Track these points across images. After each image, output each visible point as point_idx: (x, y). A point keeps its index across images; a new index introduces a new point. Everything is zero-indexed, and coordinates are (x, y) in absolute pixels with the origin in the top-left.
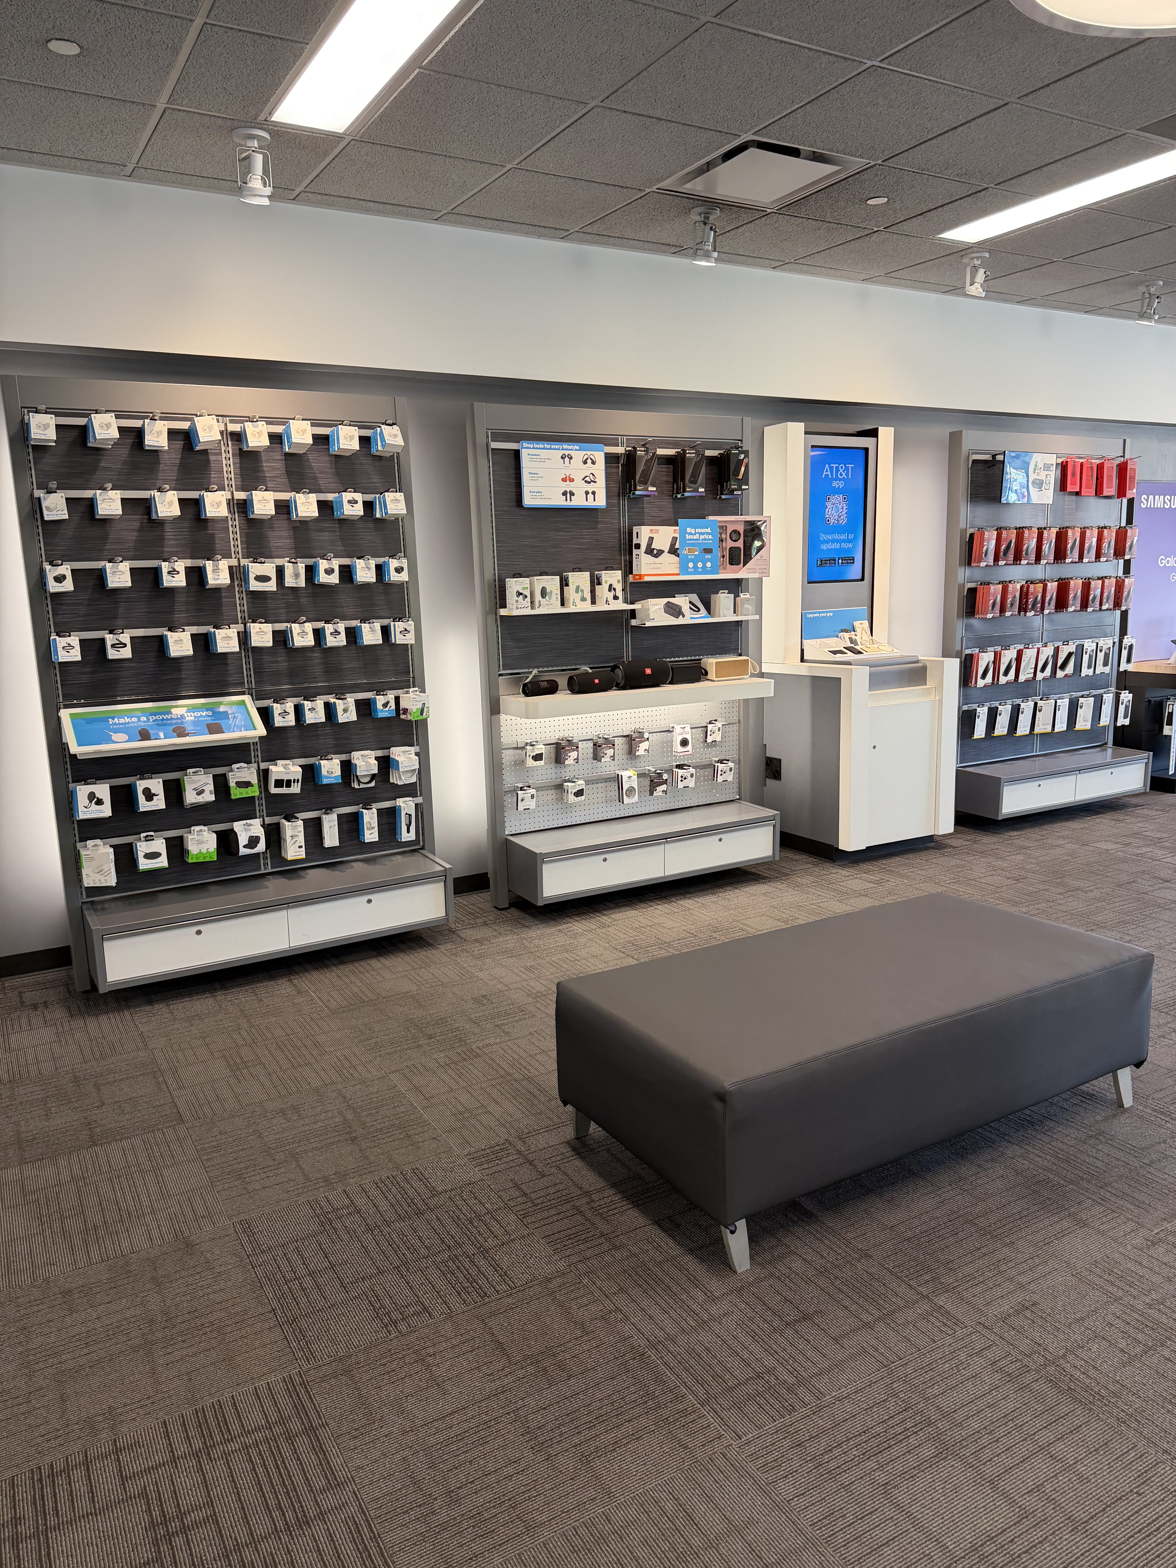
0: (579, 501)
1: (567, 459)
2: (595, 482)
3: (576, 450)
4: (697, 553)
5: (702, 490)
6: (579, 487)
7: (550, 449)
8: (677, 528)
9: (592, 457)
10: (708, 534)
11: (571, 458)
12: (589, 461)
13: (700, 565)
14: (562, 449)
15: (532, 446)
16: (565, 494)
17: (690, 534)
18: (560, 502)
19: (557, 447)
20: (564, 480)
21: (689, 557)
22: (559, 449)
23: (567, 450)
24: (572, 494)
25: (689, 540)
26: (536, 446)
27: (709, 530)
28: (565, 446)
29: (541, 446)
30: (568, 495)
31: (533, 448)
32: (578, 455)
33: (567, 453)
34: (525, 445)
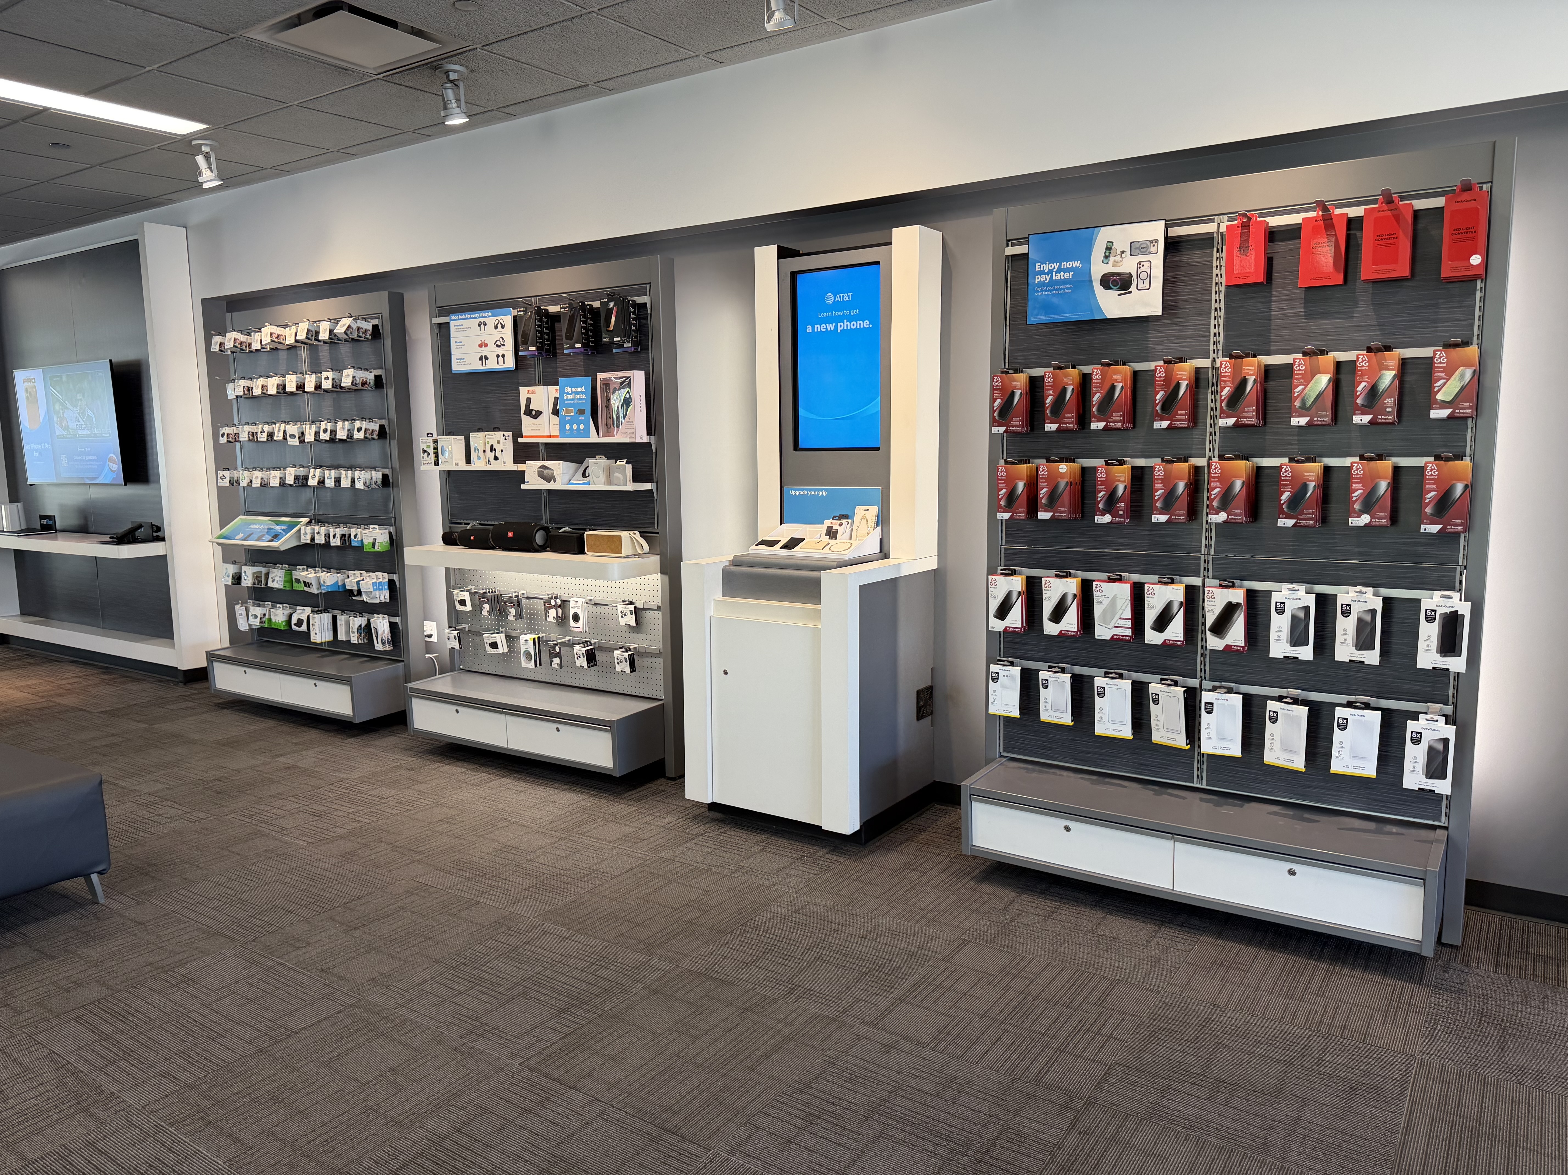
0: (492, 365)
1: (482, 326)
2: (504, 345)
3: (490, 316)
4: (572, 414)
5: (578, 346)
6: (492, 351)
7: (471, 318)
8: (558, 387)
9: (501, 321)
10: (582, 393)
11: (485, 325)
12: (499, 326)
13: (575, 427)
14: (480, 317)
15: (457, 318)
16: (481, 359)
17: (568, 393)
18: (477, 366)
19: (475, 316)
20: (480, 346)
21: (567, 418)
22: (476, 318)
23: (483, 317)
24: (487, 358)
25: (567, 400)
26: (460, 317)
27: (582, 389)
28: (482, 314)
29: (464, 317)
30: (484, 359)
31: (459, 319)
32: (491, 321)
33: (482, 320)
34: (453, 317)
